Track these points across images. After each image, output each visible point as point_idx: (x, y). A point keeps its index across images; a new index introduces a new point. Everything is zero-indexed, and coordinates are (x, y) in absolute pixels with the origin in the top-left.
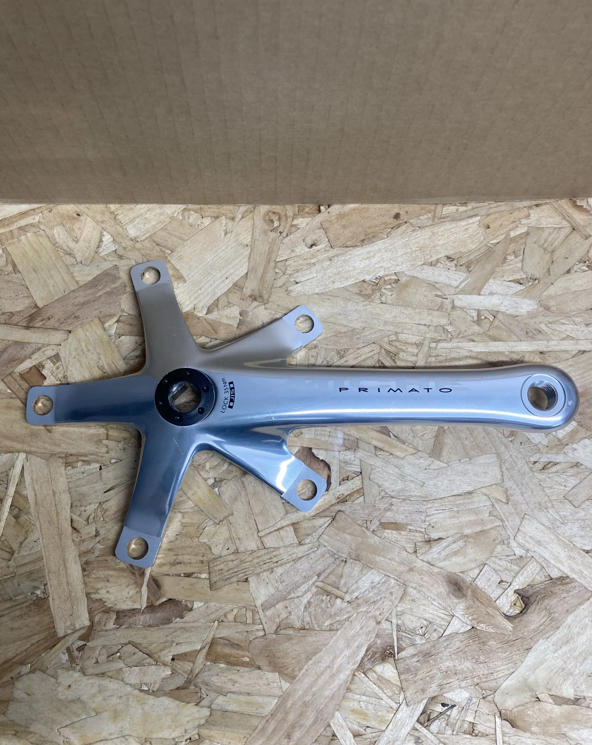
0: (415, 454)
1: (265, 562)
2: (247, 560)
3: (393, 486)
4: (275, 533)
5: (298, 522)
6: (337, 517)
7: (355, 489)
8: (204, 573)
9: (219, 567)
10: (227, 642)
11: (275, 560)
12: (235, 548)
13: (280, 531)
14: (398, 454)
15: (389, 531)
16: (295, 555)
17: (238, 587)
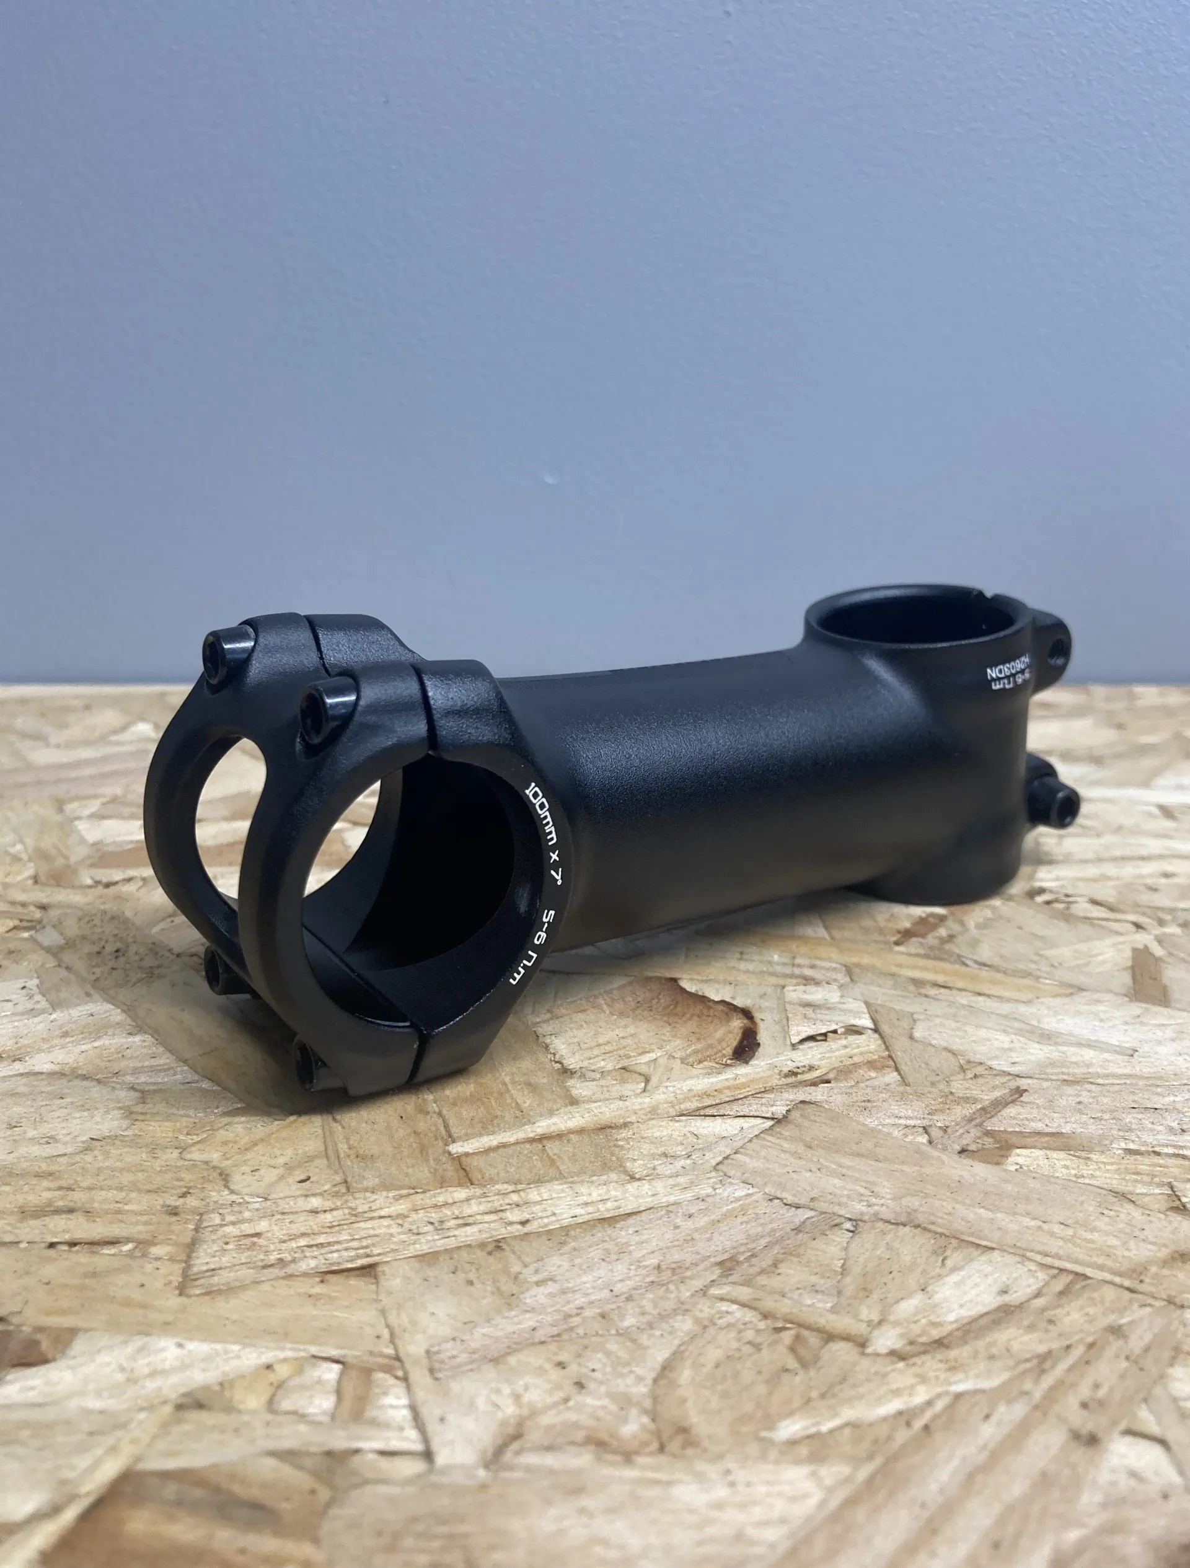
0: (1071, 994)
1: (471, 1220)
2: (383, 1213)
3: (1014, 1055)
4: (528, 1146)
5: (625, 1125)
6: (795, 1115)
7: (856, 1059)
8: (167, 1242)
9: (247, 1228)
10: (198, 1493)
11: (514, 1216)
12: (338, 1178)
13: (545, 1142)
14: (1006, 994)
15: (1037, 1153)
16: (609, 1205)
17: (319, 1289)
